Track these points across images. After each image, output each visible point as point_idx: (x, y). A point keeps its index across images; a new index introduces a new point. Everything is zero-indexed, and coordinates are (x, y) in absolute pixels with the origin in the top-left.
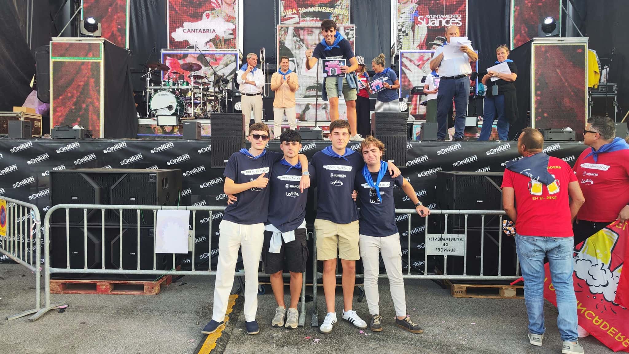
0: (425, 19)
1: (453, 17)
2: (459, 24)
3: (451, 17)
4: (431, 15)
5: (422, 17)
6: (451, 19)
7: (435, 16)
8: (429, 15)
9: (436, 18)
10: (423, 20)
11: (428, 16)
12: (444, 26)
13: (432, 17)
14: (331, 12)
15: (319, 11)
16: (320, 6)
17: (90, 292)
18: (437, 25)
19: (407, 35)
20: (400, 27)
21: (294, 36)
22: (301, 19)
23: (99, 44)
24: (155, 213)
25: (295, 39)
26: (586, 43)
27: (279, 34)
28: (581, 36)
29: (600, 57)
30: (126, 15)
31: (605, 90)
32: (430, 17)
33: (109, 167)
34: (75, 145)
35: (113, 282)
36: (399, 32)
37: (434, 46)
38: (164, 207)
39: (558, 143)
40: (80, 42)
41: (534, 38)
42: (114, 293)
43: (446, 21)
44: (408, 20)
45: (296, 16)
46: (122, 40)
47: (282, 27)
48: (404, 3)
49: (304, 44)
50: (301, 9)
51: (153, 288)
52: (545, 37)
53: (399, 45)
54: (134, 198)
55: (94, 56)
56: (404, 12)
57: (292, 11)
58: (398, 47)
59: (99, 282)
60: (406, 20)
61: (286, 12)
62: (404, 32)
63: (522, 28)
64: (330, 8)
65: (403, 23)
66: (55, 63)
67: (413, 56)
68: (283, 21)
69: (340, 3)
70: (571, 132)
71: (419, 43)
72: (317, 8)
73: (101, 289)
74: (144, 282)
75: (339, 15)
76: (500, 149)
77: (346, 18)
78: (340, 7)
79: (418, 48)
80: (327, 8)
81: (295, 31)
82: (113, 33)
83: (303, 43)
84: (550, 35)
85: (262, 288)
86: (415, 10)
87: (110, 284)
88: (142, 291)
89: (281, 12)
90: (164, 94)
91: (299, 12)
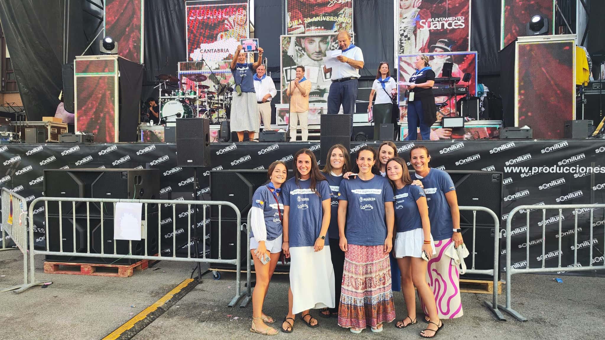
0: (427, 23)
1: (455, 20)
2: (462, 26)
3: (454, 20)
4: (433, 19)
5: (424, 21)
6: (454, 21)
7: (437, 19)
8: (432, 19)
9: (438, 21)
10: (425, 24)
11: (430, 20)
12: (447, 28)
13: (434, 21)
14: (334, 20)
15: (323, 20)
16: (325, 16)
17: (76, 273)
18: (439, 27)
19: (409, 39)
20: (402, 32)
21: (296, 45)
22: (307, 29)
23: (114, 60)
24: (114, 205)
25: (297, 48)
26: (574, 40)
27: (283, 44)
28: (570, 33)
29: (590, 55)
30: (140, 34)
31: (599, 87)
32: (432, 20)
33: (103, 168)
34: (76, 148)
35: (94, 265)
36: (401, 37)
37: (436, 49)
38: (121, 200)
39: (513, 142)
40: (99, 59)
41: (518, 37)
42: (94, 274)
43: (449, 24)
44: (410, 25)
45: (302, 26)
46: (137, 55)
47: (285, 38)
48: (406, 8)
49: (305, 53)
50: (306, 19)
51: (125, 271)
52: (532, 36)
53: (401, 49)
54: (109, 193)
55: (109, 71)
56: (406, 18)
57: (298, 22)
58: (400, 51)
59: (82, 265)
60: (408, 25)
61: (292, 22)
62: (406, 36)
63: (513, 28)
64: (334, 17)
65: (405, 28)
66: (78, 78)
67: (411, 59)
68: (290, 32)
69: (344, 12)
70: (527, 130)
71: (421, 46)
72: (321, 17)
73: (84, 270)
74: (118, 266)
75: (342, 23)
76: (453, 148)
77: (349, 26)
78: (343, 15)
79: (420, 51)
80: (331, 17)
81: (297, 41)
82: (130, 50)
83: (305, 51)
84: (538, 33)
85: (217, 275)
86: (416, 15)
87: (92, 267)
88: (117, 274)
89: (287, 23)
90: (173, 103)
91: (305, 22)
